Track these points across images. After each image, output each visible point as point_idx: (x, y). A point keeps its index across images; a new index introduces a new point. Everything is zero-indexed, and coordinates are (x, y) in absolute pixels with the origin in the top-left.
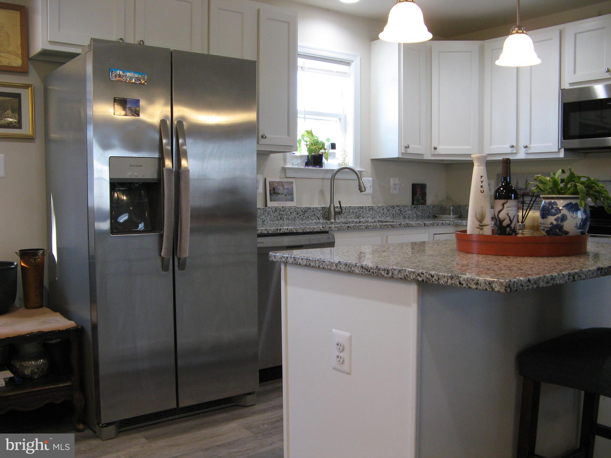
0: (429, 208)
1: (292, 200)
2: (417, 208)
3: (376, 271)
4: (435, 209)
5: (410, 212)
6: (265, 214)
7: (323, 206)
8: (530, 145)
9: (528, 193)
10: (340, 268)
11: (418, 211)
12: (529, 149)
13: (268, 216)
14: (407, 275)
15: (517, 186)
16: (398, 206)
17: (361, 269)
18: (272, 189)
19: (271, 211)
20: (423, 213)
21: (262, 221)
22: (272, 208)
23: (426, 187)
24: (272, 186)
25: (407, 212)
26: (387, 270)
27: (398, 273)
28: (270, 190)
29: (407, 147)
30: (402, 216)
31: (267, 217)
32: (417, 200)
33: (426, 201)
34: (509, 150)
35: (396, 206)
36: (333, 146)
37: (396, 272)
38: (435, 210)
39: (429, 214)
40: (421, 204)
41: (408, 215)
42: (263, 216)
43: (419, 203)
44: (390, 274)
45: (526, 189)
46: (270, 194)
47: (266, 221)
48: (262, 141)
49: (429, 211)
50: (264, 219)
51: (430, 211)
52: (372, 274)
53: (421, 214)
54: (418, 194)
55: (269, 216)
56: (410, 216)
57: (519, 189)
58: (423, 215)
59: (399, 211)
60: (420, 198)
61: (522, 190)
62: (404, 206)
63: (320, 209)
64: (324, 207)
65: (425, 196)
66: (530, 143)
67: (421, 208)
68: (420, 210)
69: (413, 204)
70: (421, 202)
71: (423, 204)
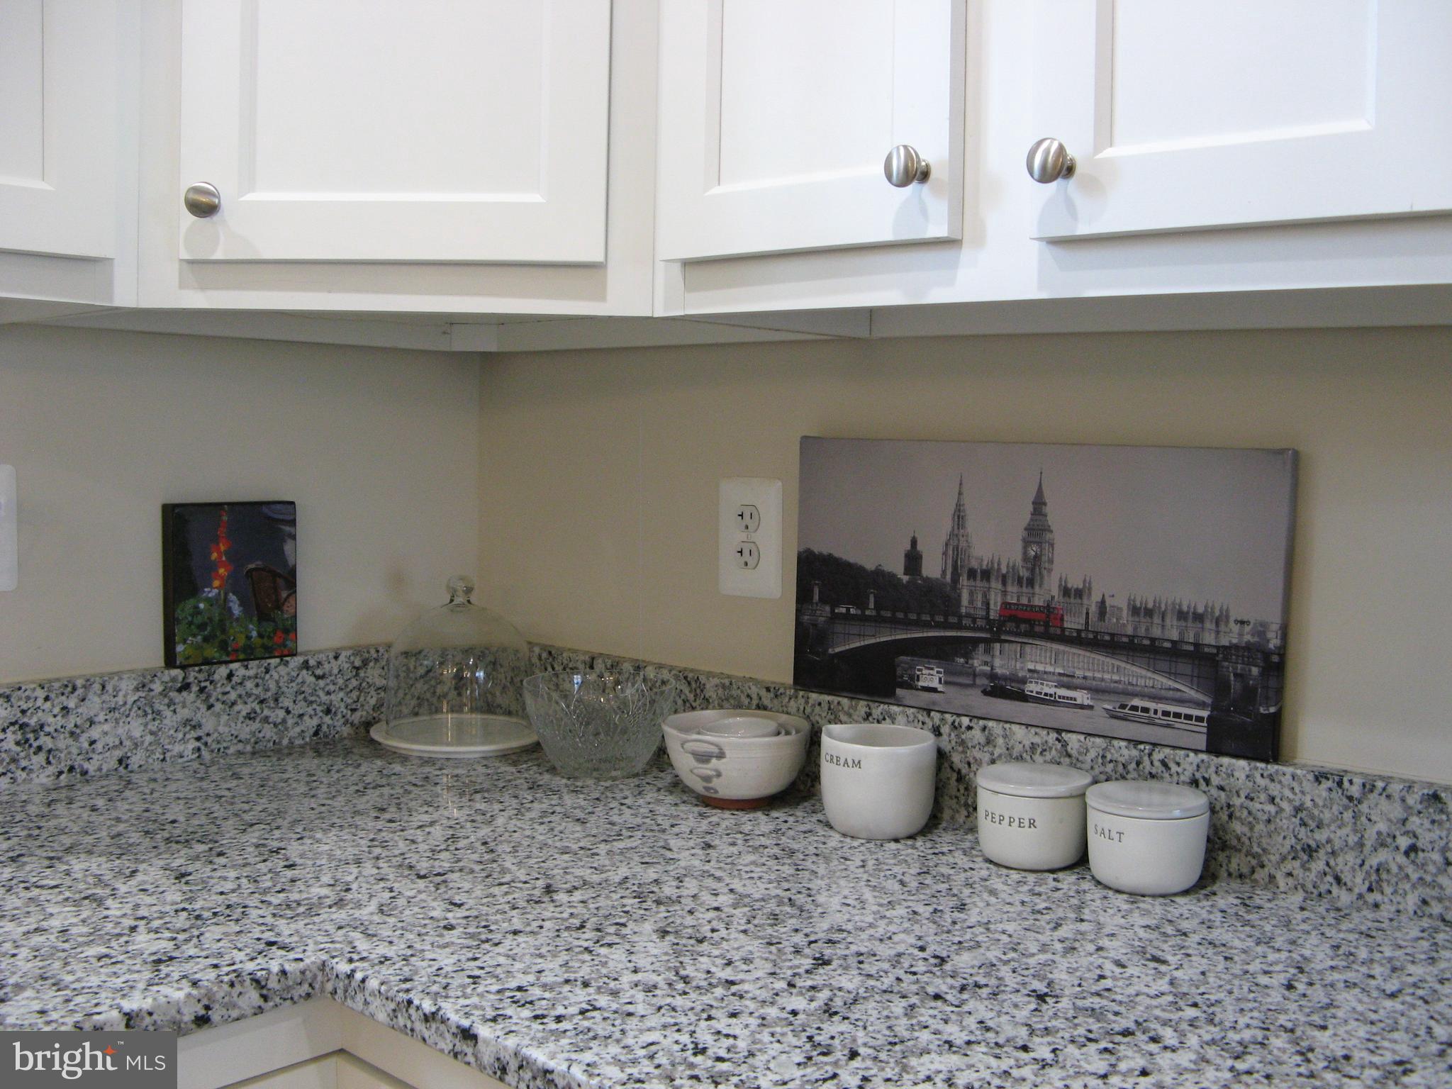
0: (318, 678)
2: (202, 690)
4: (373, 674)
5: (135, 728)
9: (1049, 607)
11: (218, 706)
12: (1094, 186)
15: (956, 550)
20: (266, 720)
23: (293, 523)
25: (95, 733)
32: (202, 627)
33: (290, 629)
38: (380, 682)
39: (327, 719)
40: (248, 654)
41: (118, 753)
43: (223, 646)
45: (1035, 567)
49: (324, 698)
51: (335, 698)
53: (246, 730)
54: (216, 583)
56: (136, 760)
57: (972, 574)
58: (269, 731)
60: (237, 609)
61: (996, 585)
62: (72, 686)
65: (284, 594)
66: (1105, 129)
67: (249, 685)
68: (234, 704)
69: (170, 661)
70: (249, 638)
71: (268, 652)
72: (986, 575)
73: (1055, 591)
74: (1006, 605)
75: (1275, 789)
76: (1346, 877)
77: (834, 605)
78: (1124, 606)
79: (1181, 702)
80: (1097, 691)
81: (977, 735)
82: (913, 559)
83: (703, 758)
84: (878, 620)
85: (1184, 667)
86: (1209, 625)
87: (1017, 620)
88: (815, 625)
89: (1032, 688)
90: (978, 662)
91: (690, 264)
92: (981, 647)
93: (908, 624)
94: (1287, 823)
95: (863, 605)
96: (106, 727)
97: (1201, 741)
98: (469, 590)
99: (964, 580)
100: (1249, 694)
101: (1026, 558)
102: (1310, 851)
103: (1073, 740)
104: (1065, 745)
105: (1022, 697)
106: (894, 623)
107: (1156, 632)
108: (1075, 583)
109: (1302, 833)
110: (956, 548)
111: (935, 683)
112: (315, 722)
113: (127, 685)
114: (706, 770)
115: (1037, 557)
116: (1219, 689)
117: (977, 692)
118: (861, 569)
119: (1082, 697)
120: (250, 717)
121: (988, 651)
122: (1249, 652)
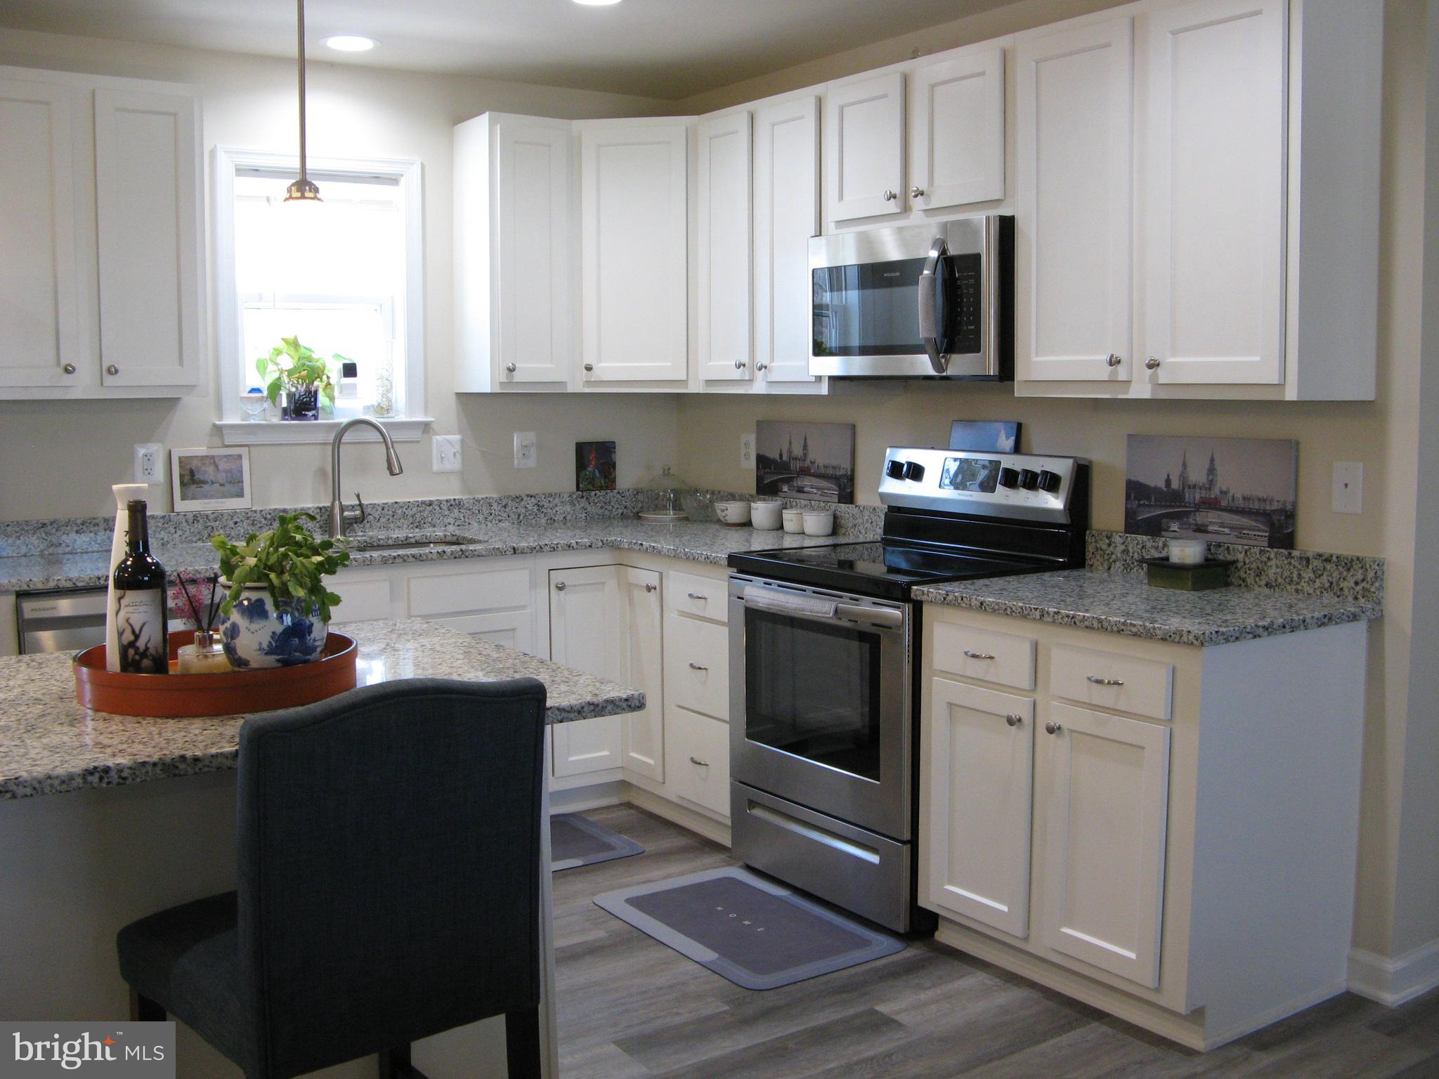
0: (623, 497)
1: (240, 494)
4: (640, 497)
5: (568, 508)
6: (169, 527)
7: (321, 505)
8: (773, 364)
9: (808, 467)
11: (592, 504)
12: (770, 372)
13: (176, 531)
16: (531, 496)
18: (187, 472)
19: (184, 521)
20: (607, 509)
21: (160, 544)
22: (185, 515)
23: (615, 448)
24: (188, 467)
25: (557, 509)
28: (182, 476)
29: (511, 370)
30: (546, 518)
31: (174, 536)
32: (587, 479)
33: (614, 481)
34: (737, 374)
35: (528, 496)
36: (350, 370)
38: (643, 499)
39: (625, 510)
40: (601, 488)
41: (564, 515)
42: (162, 532)
43: (593, 485)
45: (805, 456)
46: (182, 484)
47: (172, 543)
48: (110, 380)
49: (625, 503)
50: (166, 539)
51: (628, 503)
53: (600, 512)
55: (179, 533)
56: (569, 517)
57: (793, 459)
58: (607, 513)
59: (536, 508)
60: (597, 474)
62: (551, 495)
63: (313, 512)
64: (324, 507)
65: (612, 470)
66: (772, 359)
67: (601, 497)
68: (597, 503)
69: (578, 489)
70: (601, 483)
71: (607, 488)
72: (796, 459)
73: (809, 463)
74: (800, 467)
75: (849, 510)
77: (764, 469)
78: (822, 465)
79: (833, 490)
80: (817, 489)
82: (781, 455)
83: (723, 511)
84: (774, 473)
85: (833, 481)
86: (837, 470)
87: (802, 471)
88: (761, 475)
89: (806, 489)
90: (795, 483)
91: (707, 381)
92: (795, 479)
93: (781, 473)
94: (851, 519)
95: (771, 469)
96: (560, 507)
97: (836, 500)
98: (669, 469)
99: (791, 461)
100: (845, 488)
101: (803, 454)
105: (803, 492)
106: (777, 473)
107: (828, 472)
108: (813, 460)
110: (790, 452)
111: (786, 490)
112: (622, 511)
113: (566, 496)
114: (723, 514)
115: (805, 454)
116: (839, 486)
118: (770, 459)
119: (815, 491)
120: (602, 508)
121: (797, 480)
122: (845, 476)
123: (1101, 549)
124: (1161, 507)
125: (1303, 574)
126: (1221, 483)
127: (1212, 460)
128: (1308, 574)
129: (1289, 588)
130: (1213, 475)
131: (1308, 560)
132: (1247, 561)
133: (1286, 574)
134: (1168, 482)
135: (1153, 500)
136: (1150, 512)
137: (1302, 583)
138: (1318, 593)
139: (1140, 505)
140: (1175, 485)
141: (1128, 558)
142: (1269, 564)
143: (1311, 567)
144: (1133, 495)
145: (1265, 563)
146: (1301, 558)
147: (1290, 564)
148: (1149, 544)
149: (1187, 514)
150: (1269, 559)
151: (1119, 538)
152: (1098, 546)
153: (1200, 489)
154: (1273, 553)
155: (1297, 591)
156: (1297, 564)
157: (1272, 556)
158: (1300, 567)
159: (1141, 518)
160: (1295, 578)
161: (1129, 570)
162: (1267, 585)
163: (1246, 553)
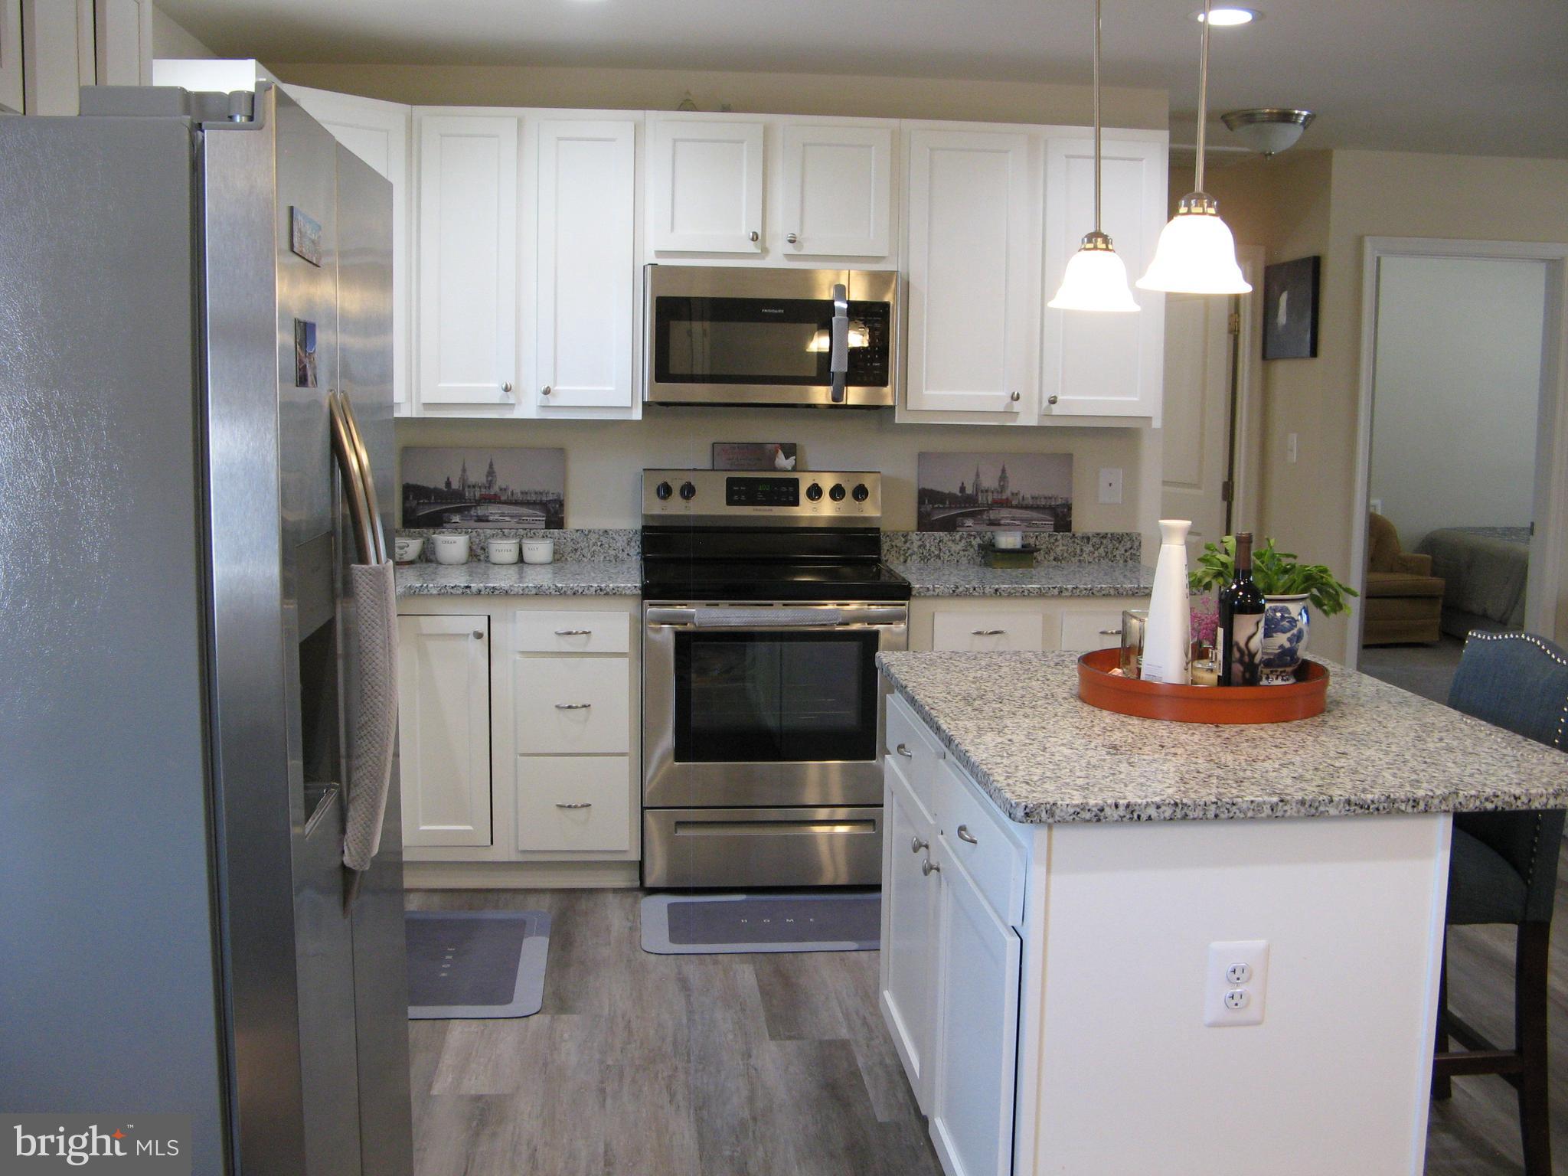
3: (1386, 805)
8: (556, 388)
9: (495, 494)
10: (1285, 811)
12: (555, 395)
14: (1460, 803)
17: (1344, 807)
26: (1414, 801)
27: (1441, 802)
34: (497, 397)
37: (1436, 801)
44: (1422, 806)
45: (490, 483)
52: (1376, 812)
57: (469, 486)
72: (474, 487)
73: (498, 490)
74: (481, 495)
75: (565, 536)
76: (586, 555)
77: (420, 499)
78: (519, 492)
79: (537, 516)
80: (512, 516)
81: (474, 534)
82: (448, 484)
83: (401, 548)
84: (436, 503)
85: (538, 507)
86: (544, 495)
87: (485, 499)
88: (411, 507)
89: (491, 518)
90: (473, 512)
92: (473, 508)
93: (447, 503)
94: (570, 544)
95: (429, 499)
97: (544, 526)
99: (466, 489)
100: (556, 513)
101: (487, 481)
102: (576, 550)
103: (506, 531)
104: (503, 532)
105: (488, 521)
106: (442, 503)
107: (529, 498)
108: (504, 486)
109: (573, 546)
110: (464, 480)
111: (458, 520)
114: (402, 551)
115: (491, 481)
116: (548, 512)
117: (473, 521)
118: (429, 488)
119: (507, 519)
121: (475, 509)
122: (554, 501)
123: (896, 546)
124: (956, 508)
125: (1085, 549)
126: (1012, 487)
127: (1004, 471)
128: (1088, 548)
129: (1073, 559)
130: (1004, 481)
131: (1088, 539)
132: (1037, 543)
133: (1070, 550)
134: (962, 489)
135: (947, 503)
136: (943, 513)
137: (1084, 555)
138: (1097, 560)
139: (933, 508)
140: (969, 490)
141: (925, 552)
142: (1056, 544)
143: (1091, 543)
144: (927, 501)
145: (1053, 543)
146: (1083, 537)
147: (1074, 542)
148: (945, 539)
149: (981, 512)
150: (1056, 540)
151: (916, 536)
152: (893, 544)
153: (993, 493)
154: (1059, 535)
155: (1080, 561)
156: (1079, 542)
157: (1059, 537)
158: (1082, 544)
159: (935, 518)
160: (1078, 552)
161: (926, 560)
162: (1054, 560)
163: (1037, 537)
